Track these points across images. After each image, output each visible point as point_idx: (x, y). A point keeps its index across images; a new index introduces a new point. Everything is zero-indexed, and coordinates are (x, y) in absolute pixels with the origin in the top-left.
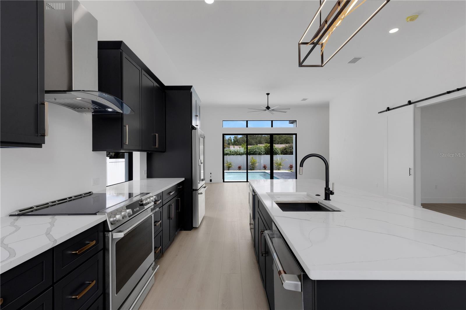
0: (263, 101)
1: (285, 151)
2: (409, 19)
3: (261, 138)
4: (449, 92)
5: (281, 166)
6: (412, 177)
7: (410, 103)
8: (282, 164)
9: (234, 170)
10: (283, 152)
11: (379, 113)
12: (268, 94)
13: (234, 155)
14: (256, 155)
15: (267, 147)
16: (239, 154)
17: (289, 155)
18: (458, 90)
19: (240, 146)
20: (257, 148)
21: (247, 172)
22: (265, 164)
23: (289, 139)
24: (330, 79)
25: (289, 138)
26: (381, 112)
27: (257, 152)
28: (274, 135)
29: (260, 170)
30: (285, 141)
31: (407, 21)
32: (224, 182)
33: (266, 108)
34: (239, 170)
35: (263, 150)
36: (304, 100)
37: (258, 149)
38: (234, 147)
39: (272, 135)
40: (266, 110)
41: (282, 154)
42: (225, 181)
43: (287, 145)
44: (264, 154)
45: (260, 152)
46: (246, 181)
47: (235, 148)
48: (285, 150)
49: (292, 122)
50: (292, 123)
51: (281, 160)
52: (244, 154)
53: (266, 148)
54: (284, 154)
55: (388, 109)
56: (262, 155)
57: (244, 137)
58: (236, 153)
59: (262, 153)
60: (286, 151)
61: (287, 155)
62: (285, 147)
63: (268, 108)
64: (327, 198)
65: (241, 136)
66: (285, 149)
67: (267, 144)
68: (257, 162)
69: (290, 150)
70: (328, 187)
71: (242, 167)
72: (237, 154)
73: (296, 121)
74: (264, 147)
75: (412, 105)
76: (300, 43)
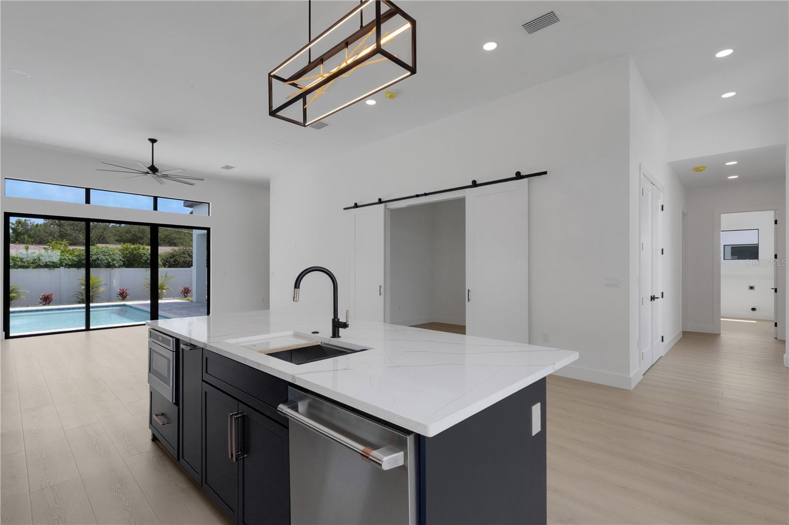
0: (142, 153)
1: (172, 260)
2: (388, 95)
3: (105, 229)
4: (417, 196)
5: (164, 291)
6: (382, 296)
7: (380, 201)
8: (165, 287)
9: (28, 306)
10: (167, 261)
11: (344, 209)
12: (153, 141)
13: (27, 267)
14: (100, 267)
15: (130, 250)
16: (46, 266)
17: (182, 267)
18: (426, 194)
19: (45, 247)
20: (102, 252)
21: (88, 309)
22: (124, 287)
23: (174, 237)
24: (278, 143)
25: (175, 235)
26: (347, 209)
27: (102, 260)
28: (159, 228)
29: (108, 301)
30: (167, 240)
31: (387, 97)
32: (7, 337)
33: (149, 168)
34: (44, 305)
35: (118, 256)
36: (228, 167)
37: (104, 255)
38: (27, 249)
39: (154, 227)
40: (149, 173)
41: (165, 267)
42: (11, 335)
43: (176, 248)
44: (120, 266)
45: (110, 260)
46: (84, 328)
47: (30, 251)
48: (171, 257)
49: (190, 204)
50: (191, 206)
51: (164, 278)
52: (62, 266)
53: (127, 254)
54: (169, 267)
55: (356, 206)
56: (115, 267)
57: (51, 224)
58: (33, 263)
59: (117, 265)
60: (175, 261)
61: (176, 267)
62: (171, 252)
63: (153, 169)
64: (335, 334)
65: (40, 221)
66: (173, 256)
67: (128, 244)
68: (101, 284)
69: (183, 259)
70: (337, 317)
71: (54, 297)
72: (39, 266)
73: (209, 203)
74: (120, 250)
75: (382, 205)
76: (272, 74)
